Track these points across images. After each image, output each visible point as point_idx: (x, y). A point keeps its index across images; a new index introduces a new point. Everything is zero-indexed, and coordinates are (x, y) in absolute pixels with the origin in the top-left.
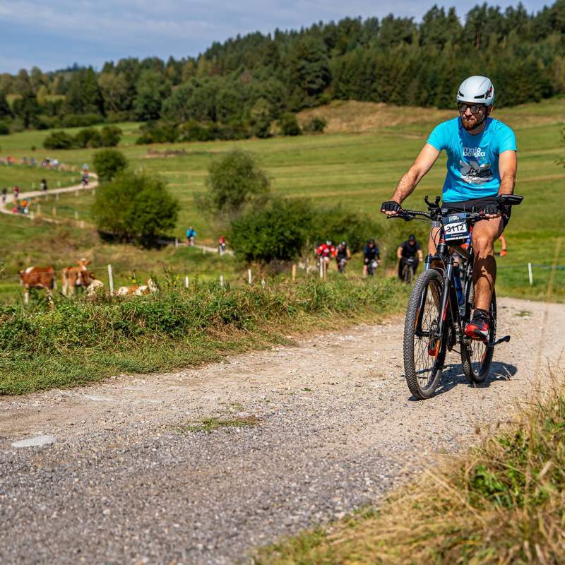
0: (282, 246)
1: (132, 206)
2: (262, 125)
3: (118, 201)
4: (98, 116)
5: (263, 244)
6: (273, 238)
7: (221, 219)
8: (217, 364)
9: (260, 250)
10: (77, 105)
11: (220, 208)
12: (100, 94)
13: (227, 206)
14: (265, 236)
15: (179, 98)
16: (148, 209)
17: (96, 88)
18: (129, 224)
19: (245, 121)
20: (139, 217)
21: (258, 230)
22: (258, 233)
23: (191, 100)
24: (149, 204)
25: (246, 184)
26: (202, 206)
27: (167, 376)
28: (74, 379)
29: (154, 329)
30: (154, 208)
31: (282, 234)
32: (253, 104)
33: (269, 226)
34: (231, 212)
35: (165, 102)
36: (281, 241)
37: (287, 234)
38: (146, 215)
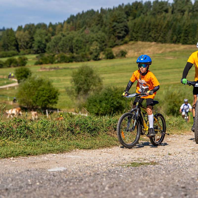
0: (113, 109)
1: (36, 93)
2: (95, 54)
3: (30, 91)
4: (16, 52)
5: (103, 109)
6: (109, 106)
7: (79, 99)
8: (117, 147)
9: (102, 111)
10: (5, 47)
11: (78, 93)
12: (17, 41)
13: (81, 92)
14: (104, 105)
15: (55, 42)
16: (44, 95)
17: (14, 38)
18: (34, 102)
19: (88, 53)
20: (40, 98)
21: (100, 101)
22: (101, 103)
23: (61, 43)
24: (45, 92)
25: (91, 81)
26: (69, 93)
27: (98, 150)
28: (57, 150)
29: (84, 131)
30: (47, 94)
31: (113, 103)
32: (91, 44)
33: (106, 100)
34: (84, 95)
35: (48, 44)
36: (112, 107)
37: (115, 103)
38: (43, 97)
